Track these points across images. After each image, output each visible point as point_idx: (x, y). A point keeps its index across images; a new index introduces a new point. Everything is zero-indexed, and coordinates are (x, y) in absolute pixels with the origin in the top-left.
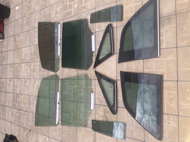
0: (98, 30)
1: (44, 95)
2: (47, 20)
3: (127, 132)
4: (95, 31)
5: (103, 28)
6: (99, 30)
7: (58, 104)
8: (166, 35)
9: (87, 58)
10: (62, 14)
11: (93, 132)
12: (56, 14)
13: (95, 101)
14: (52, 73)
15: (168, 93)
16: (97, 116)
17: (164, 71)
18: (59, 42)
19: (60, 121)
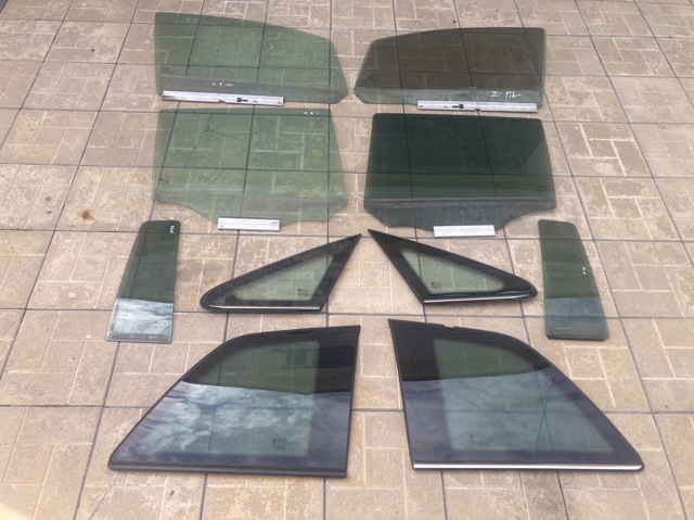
0: (512, 247)
1: (272, 47)
2: (552, 61)
3: (137, 345)
4: (510, 236)
5: (520, 266)
6: (512, 252)
7: (239, 100)
8: (493, 493)
9: (409, 206)
10: (574, 118)
11: (136, 225)
12: (574, 94)
13: (250, 233)
14: (352, 77)
15: (279, 494)
16: (195, 239)
17: (361, 483)
18: (469, 105)
19: (174, 106)
